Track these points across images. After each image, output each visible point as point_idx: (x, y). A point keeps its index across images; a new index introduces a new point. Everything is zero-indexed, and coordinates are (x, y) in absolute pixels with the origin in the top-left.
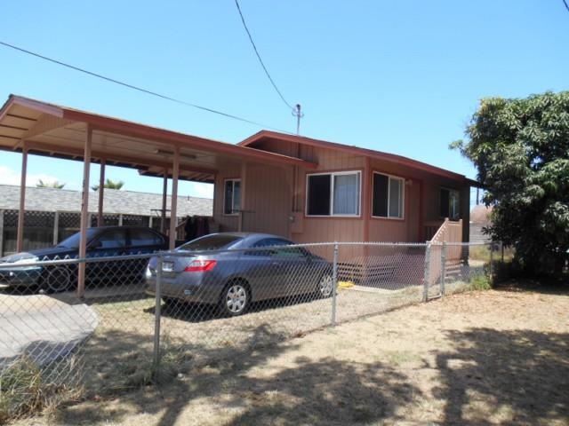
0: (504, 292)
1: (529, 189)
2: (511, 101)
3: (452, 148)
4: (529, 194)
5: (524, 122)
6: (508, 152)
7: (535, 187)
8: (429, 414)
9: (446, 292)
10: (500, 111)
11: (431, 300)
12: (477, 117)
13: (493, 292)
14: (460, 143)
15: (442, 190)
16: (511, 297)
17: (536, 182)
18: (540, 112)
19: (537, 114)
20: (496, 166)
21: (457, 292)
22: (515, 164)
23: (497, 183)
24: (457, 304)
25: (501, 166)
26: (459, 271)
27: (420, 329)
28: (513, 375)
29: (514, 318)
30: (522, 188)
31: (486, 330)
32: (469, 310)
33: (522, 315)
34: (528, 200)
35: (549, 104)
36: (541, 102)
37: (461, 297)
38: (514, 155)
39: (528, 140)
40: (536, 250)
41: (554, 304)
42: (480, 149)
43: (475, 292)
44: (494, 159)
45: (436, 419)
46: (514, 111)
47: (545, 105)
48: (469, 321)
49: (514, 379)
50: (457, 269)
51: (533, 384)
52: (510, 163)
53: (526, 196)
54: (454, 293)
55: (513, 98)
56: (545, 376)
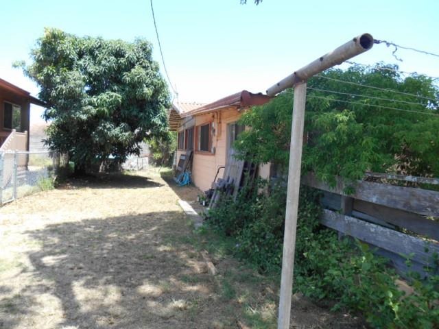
0: (65, 191)
1: (85, 108)
2: (70, 36)
3: (15, 66)
4: (86, 112)
5: (81, 55)
6: (70, 76)
7: (90, 107)
8: (52, 317)
9: (18, 195)
10: (61, 41)
11: (5, 204)
12: (41, 42)
13: (56, 191)
14: (23, 64)
15: (6, 104)
16: (73, 194)
17: (90, 104)
18: (93, 51)
19: (91, 52)
20: (60, 86)
21: (28, 195)
22: (76, 87)
23: (60, 101)
24: (31, 205)
25: (64, 87)
26: (24, 176)
27: (5, 234)
28: (105, 257)
29: (81, 210)
30: (80, 107)
31: (66, 224)
32: (42, 209)
33: (86, 207)
34: (84, 117)
35: (100, 46)
36: (94, 43)
37: (32, 198)
38: (75, 80)
39: (84, 70)
40: (89, 155)
41: (104, 196)
42: (45, 70)
43: (41, 193)
44: (58, 81)
45: (60, 320)
46: (73, 44)
47: (97, 46)
48: (48, 219)
49: (108, 261)
50: (23, 174)
51: (123, 261)
52: (72, 86)
53: (83, 114)
54: (25, 196)
55: (72, 34)
56: (127, 252)
